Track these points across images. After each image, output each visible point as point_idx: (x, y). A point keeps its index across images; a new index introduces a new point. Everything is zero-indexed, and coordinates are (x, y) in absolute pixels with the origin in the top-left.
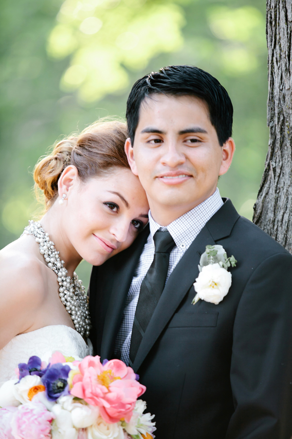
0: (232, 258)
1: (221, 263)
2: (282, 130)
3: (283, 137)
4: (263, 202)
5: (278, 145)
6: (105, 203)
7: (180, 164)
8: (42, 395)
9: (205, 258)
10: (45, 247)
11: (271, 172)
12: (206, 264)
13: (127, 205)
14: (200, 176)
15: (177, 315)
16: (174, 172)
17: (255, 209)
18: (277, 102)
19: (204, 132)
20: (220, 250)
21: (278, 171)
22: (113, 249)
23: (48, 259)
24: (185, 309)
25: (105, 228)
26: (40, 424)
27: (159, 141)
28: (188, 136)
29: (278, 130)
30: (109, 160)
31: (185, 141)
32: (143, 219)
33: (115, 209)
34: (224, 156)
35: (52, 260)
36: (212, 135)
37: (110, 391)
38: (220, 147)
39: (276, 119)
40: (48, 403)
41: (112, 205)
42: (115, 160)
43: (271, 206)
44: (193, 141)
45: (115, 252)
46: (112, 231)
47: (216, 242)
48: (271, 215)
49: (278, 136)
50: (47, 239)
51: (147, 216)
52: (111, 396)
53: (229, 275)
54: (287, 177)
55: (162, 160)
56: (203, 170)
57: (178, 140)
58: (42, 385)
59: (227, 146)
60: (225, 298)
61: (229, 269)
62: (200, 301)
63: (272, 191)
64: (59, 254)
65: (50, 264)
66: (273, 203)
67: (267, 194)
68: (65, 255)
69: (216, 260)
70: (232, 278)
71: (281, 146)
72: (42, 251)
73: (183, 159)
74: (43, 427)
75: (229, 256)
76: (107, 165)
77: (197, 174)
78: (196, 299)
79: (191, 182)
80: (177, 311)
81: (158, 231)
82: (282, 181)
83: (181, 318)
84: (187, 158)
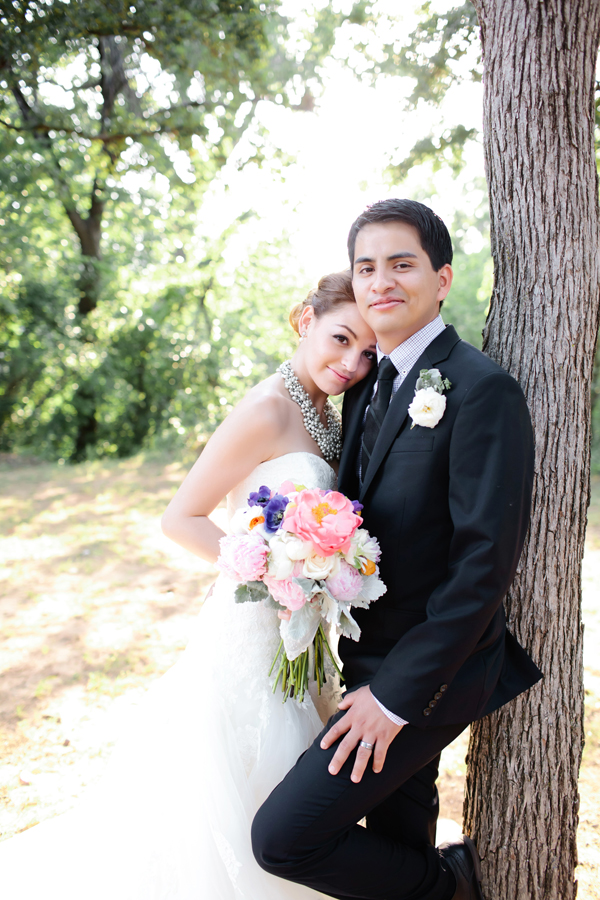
0: (447, 381)
1: (436, 386)
2: (503, 257)
3: (505, 265)
4: (490, 327)
5: (500, 272)
6: (335, 336)
7: (389, 289)
8: (260, 527)
9: (420, 383)
10: (289, 383)
11: (496, 299)
12: (420, 388)
13: (355, 336)
14: (413, 301)
15: (397, 440)
16: (384, 298)
17: (483, 335)
18: (497, 231)
19: (414, 256)
20: (436, 373)
21: (502, 296)
22: (348, 380)
23: (292, 393)
24: (405, 434)
25: (336, 360)
26: (252, 558)
27: (371, 270)
28: (398, 262)
29: (500, 257)
30: (339, 296)
31: (395, 267)
32: (373, 350)
33: (345, 342)
34: (443, 283)
35: (295, 393)
36: (423, 260)
37: (321, 526)
38: (434, 273)
39: (497, 248)
40: (267, 536)
41: (341, 338)
42: (344, 296)
43: (496, 330)
44: (403, 266)
45: (352, 383)
46: (343, 362)
47: (434, 366)
48: (496, 339)
49: (501, 264)
50: (291, 375)
51: (375, 347)
52: (321, 531)
53: (444, 398)
54: (509, 301)
55: (372, 288)
56: (415, 294)
57: (387, 266)
58: (263, 516)
59: (444, 272)
60: (440, 421)
61: (445, 392)
62: (417, 426)
63: (497, 316)
64: (303, 389)
65: (294, 398)
66: (498, 327)
67: (493, 319)
68: (309, 388)
69: (431, 384)
70: (447, 402)
71: (504, 273)
72: (287, 386)
73: (392, 285)
74: (256, 560)
75: (443, 378)
76: (337, 301)
77: (409, 298)
78: (413, 424)
79: (402, 308)
80: (398, 436)
81: (382, 359)
82: (505, 305)
83: (400, 443)
84: (397, 283)
